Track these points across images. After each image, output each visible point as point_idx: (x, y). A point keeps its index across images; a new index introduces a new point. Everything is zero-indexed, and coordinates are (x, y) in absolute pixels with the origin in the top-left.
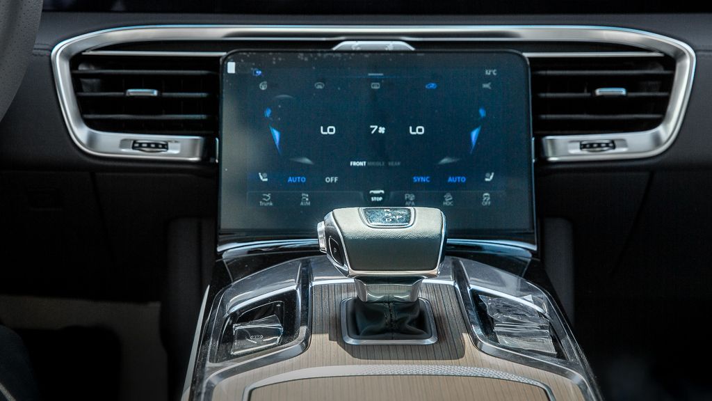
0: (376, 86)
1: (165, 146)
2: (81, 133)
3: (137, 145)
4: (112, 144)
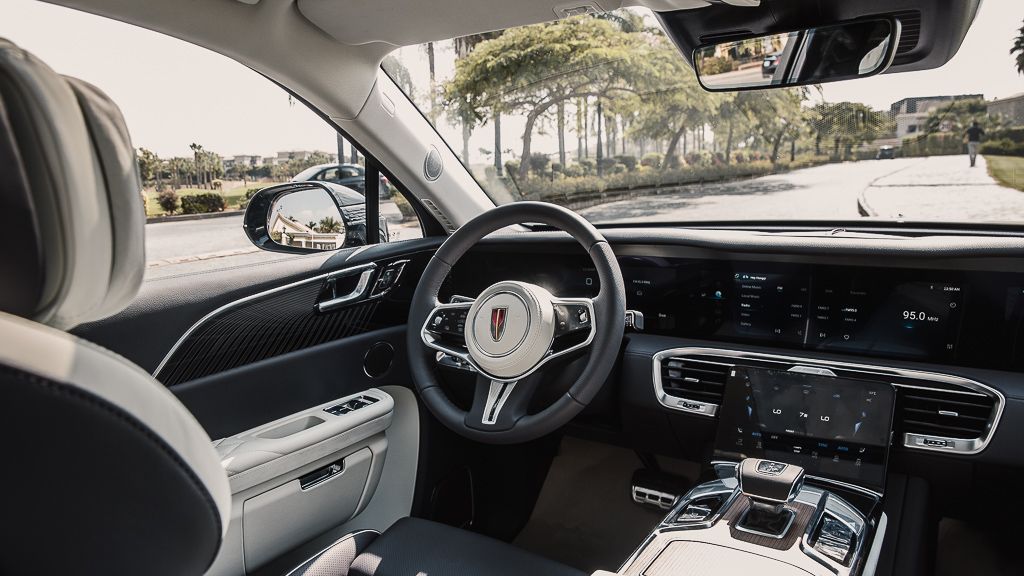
0: (806, 392)
1: (698, 407)
2: (660, 393)
3: (685, 405)
4: (674, 402)
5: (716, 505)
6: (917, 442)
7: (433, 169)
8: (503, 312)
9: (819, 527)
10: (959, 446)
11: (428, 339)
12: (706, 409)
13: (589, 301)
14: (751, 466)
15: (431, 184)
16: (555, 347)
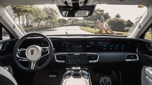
2: (56, 60)
5: (69, 74)
6: (90, 61)
7: (14, 27)
8: (33, 50)
9: (83, 74)
10: (95, 61)
11: (18, 56)
12: (63, 61)
13: (47, 48)
14: (74, 68)
15: (14, 29)
16: (42, 55)
